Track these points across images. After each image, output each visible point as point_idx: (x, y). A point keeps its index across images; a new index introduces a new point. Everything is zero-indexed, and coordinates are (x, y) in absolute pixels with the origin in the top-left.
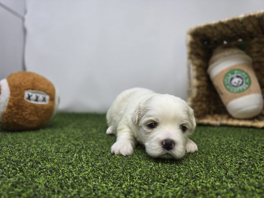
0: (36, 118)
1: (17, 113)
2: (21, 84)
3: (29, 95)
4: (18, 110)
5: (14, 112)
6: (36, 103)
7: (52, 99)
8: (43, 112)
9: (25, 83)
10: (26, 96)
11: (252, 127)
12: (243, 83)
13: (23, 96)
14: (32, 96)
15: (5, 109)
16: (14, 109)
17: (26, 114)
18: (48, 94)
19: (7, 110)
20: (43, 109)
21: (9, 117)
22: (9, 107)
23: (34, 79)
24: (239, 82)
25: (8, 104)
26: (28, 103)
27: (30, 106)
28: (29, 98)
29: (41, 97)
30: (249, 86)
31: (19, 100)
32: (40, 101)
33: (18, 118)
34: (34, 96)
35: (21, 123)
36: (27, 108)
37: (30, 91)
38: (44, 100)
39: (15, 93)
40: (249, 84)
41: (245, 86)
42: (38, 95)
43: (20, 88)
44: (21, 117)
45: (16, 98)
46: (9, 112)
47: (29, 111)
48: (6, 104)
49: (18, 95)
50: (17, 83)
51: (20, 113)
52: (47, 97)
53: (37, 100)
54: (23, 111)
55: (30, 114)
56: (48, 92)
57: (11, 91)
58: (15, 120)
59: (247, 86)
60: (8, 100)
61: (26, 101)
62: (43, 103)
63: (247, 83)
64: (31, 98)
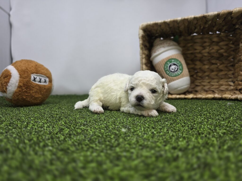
0: (40, 96)
1: (26, 92)
2: (27, 69)
3: (34, 77)
4: (26, 89)
5: (24, 90)
6: (39, 83)
7: (51, 81)
8: (45, 91)
9: (30, 68)
10: (32, 78)
11: (185, 99)
12: (178, 69)
13: (30, 78)
14: (36, 78)
15: (16, 88)
16: (24, 88)
17: (33, 92)
18: (48, 77)
19: (17, 89)
20: (45, 89)
21: (20, 94)
22: (19, 87)
23: (36, 65)
24: (175, 68)
25: (19, 84)
26: (34, 83)
27: (35, 86)
28: (34, 80)
29: (43, 80)
30: (182, 72)
31: (27, 81)
32: (42, 83)
33: (27, 96)
34: (38, 79)
35: (28, 99)
36: (33, 88)
37: (35, 74)
38: (45, 81)
39: (24, 76)
40: (182, 70)
41: (179, 72)
42: (41, 77)
43: (27, 72)
44: (29, 94)
45: (25, 80)
46: (20, 91)
47: (35, 90)
48: (17, 84)
49: (26, 77)
50: (24, 68)
51: (28, 92)
52: (47, 80)
53: (40, 82)
54: (30, 90)
55: (36, 92)
56: (47, 75)
57: (20, 75)
58: (25, 97)
59: (181, 71)
60: (18, 81)
61: (32, 82)
62: (45, 84)
63: (180, 70)
64: (36, 80)
